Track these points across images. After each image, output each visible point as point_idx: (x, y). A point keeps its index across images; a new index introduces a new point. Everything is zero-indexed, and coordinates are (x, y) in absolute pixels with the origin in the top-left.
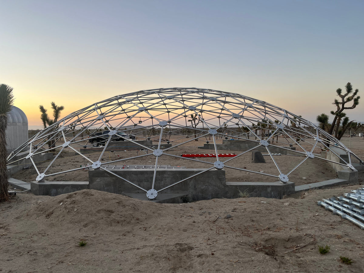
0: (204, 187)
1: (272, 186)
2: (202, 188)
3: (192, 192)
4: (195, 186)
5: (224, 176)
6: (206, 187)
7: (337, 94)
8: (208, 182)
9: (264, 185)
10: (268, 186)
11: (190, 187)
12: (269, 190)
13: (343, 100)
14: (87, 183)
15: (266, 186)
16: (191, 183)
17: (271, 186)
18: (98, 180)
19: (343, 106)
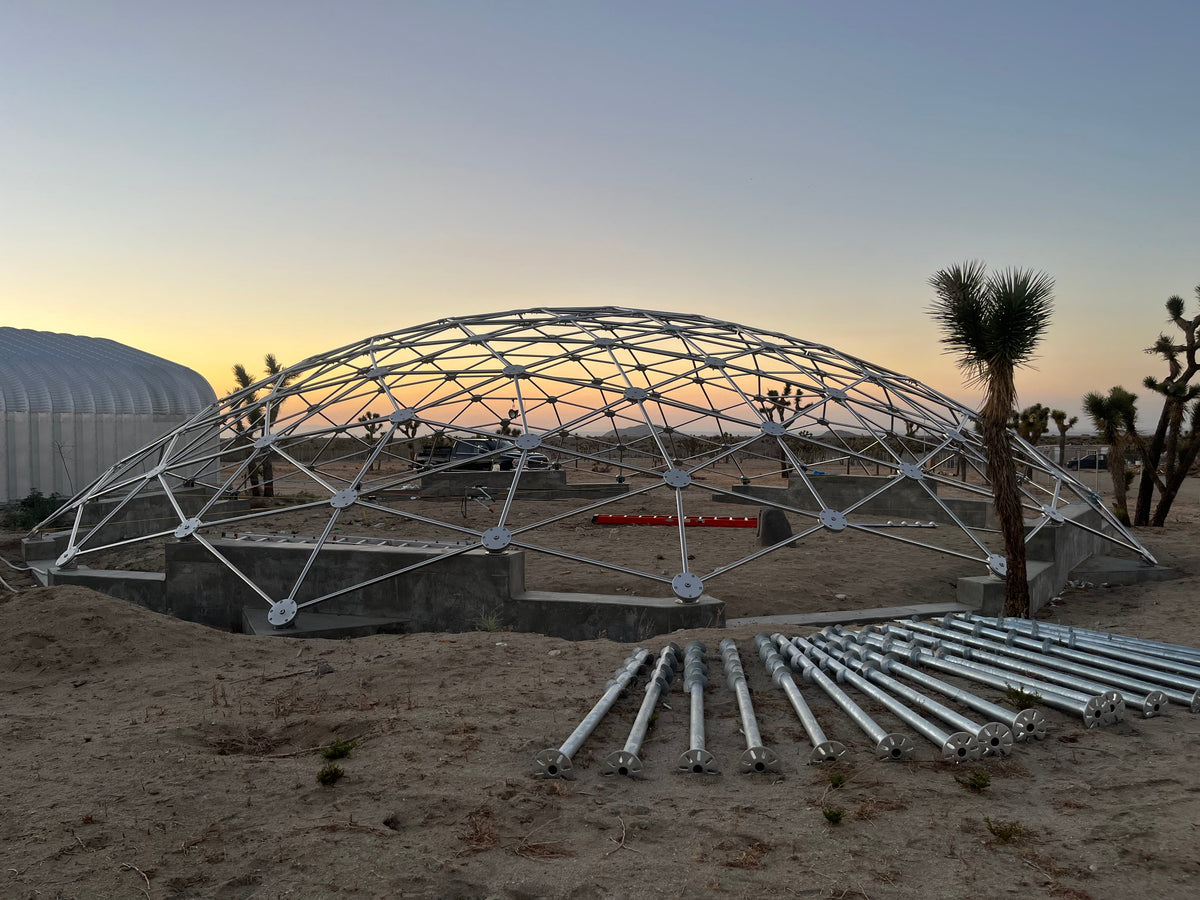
0: (450, 603)
1: (640, 609)
2: (446, 604)
3: (420, 617)
4: (428, 600)
5: (504, 573)
6: (458, 601)
7: (1167, 314)
8: (462, 589)
9: (616, 605)
10: (629, 608)
11: (415, 602)
12: (632, 618)
13: (1190, 338)
14: (161, 576)
15: (622, 606)
16: (419, 589)
17: (637, 607)
18: (187, 570)
19: (1191, 358)
